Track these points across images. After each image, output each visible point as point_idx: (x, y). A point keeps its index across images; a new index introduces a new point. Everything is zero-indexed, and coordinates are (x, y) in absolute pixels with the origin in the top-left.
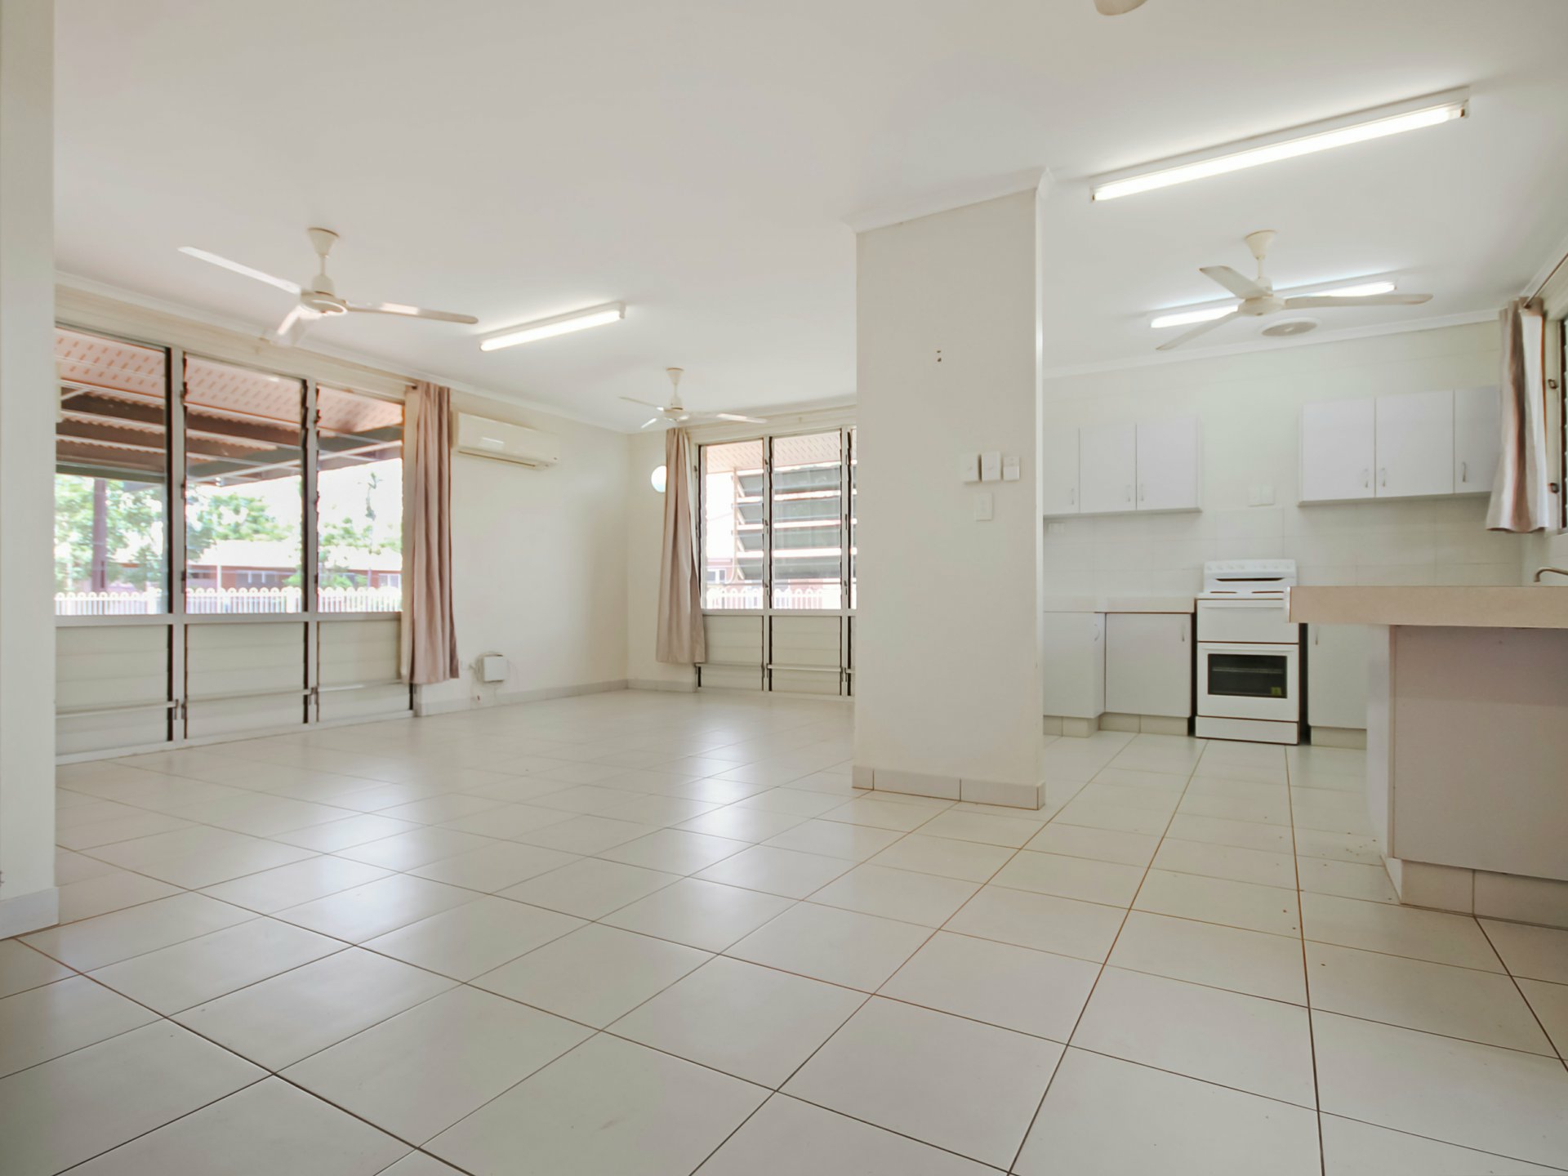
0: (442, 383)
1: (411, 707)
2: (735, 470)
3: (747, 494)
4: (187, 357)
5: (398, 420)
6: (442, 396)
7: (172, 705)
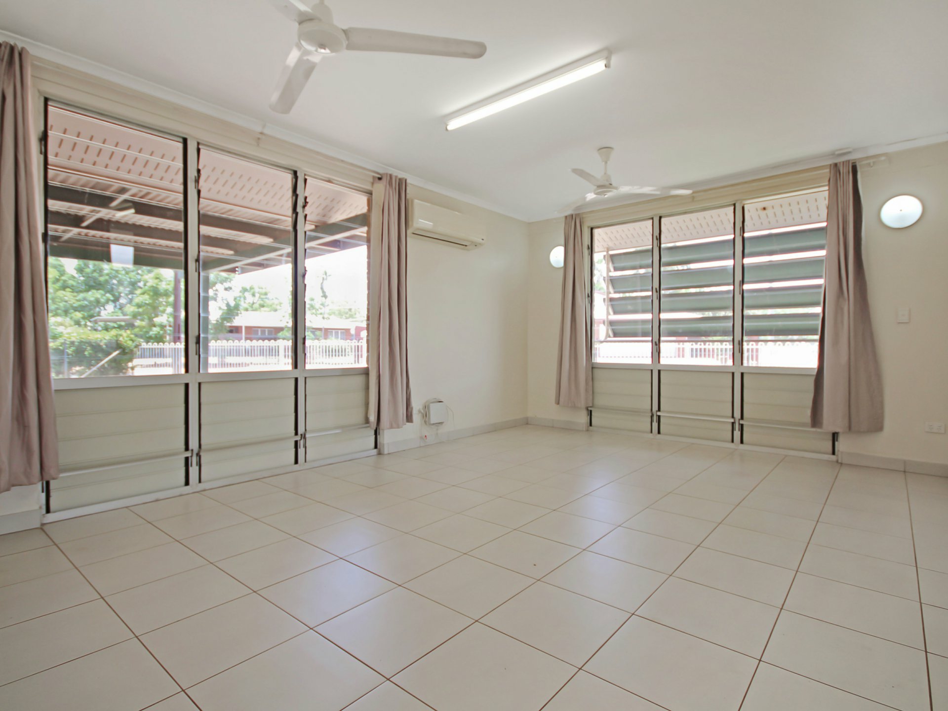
0: (401, 175)
1: (376, 447)
2: (608, 250)
3: (616, 269)
4: (200, 147)
5: (365, 210)
6: (401, 186)
7: (188, 454)
